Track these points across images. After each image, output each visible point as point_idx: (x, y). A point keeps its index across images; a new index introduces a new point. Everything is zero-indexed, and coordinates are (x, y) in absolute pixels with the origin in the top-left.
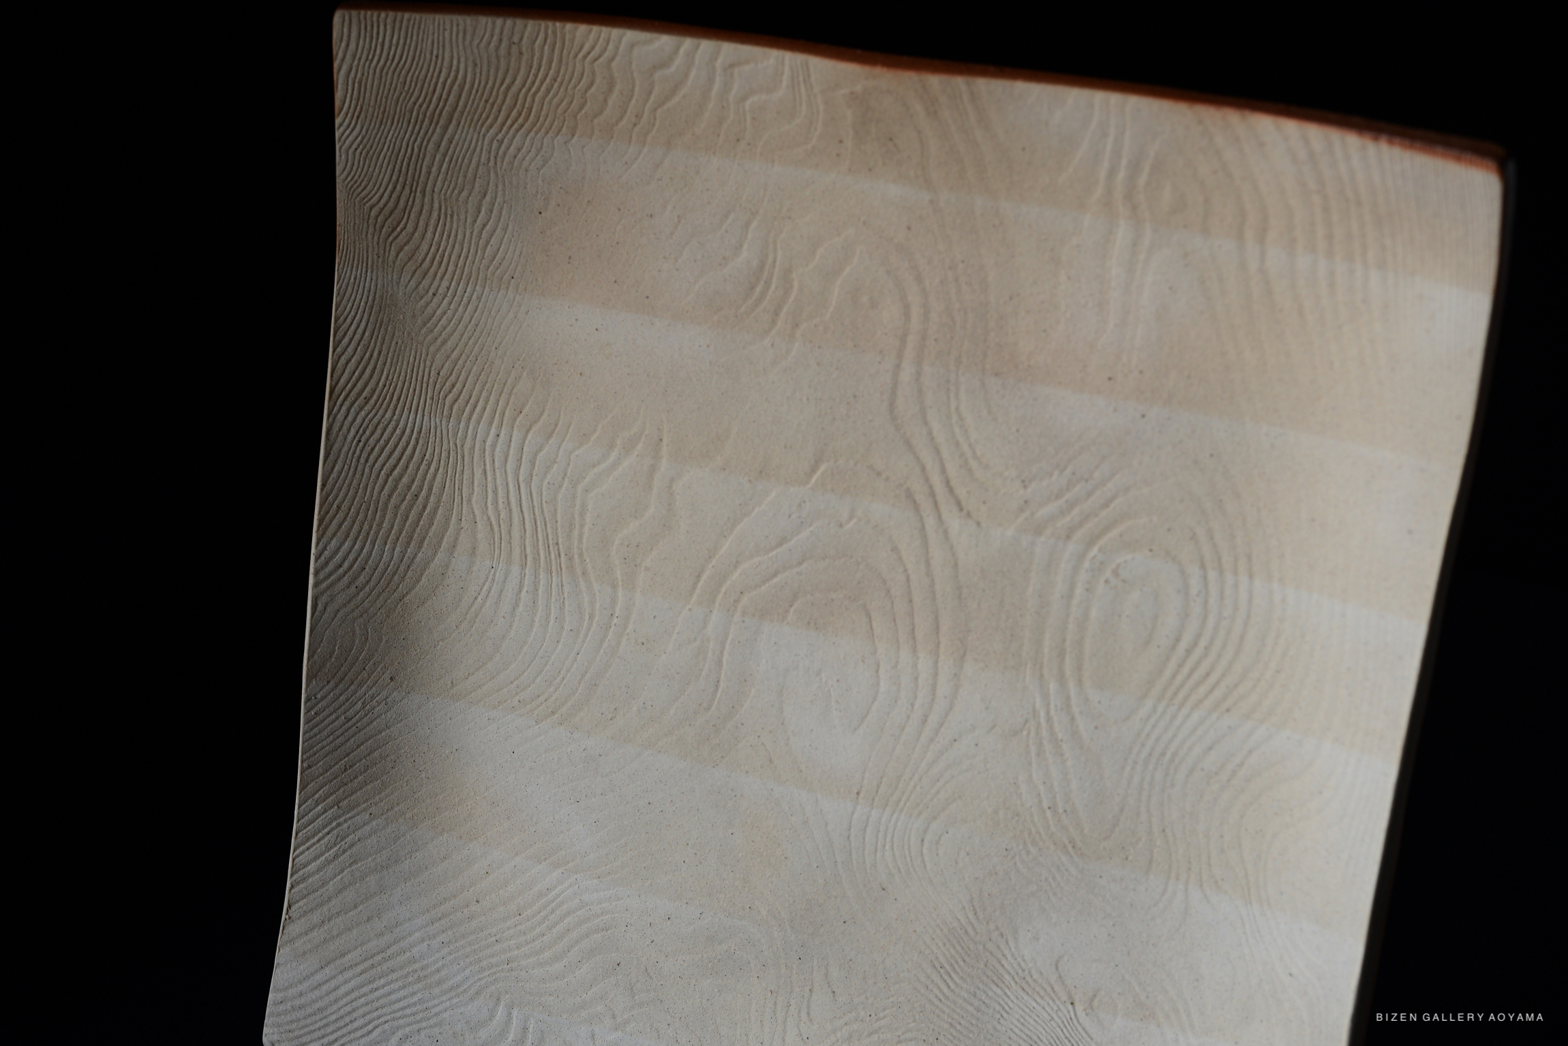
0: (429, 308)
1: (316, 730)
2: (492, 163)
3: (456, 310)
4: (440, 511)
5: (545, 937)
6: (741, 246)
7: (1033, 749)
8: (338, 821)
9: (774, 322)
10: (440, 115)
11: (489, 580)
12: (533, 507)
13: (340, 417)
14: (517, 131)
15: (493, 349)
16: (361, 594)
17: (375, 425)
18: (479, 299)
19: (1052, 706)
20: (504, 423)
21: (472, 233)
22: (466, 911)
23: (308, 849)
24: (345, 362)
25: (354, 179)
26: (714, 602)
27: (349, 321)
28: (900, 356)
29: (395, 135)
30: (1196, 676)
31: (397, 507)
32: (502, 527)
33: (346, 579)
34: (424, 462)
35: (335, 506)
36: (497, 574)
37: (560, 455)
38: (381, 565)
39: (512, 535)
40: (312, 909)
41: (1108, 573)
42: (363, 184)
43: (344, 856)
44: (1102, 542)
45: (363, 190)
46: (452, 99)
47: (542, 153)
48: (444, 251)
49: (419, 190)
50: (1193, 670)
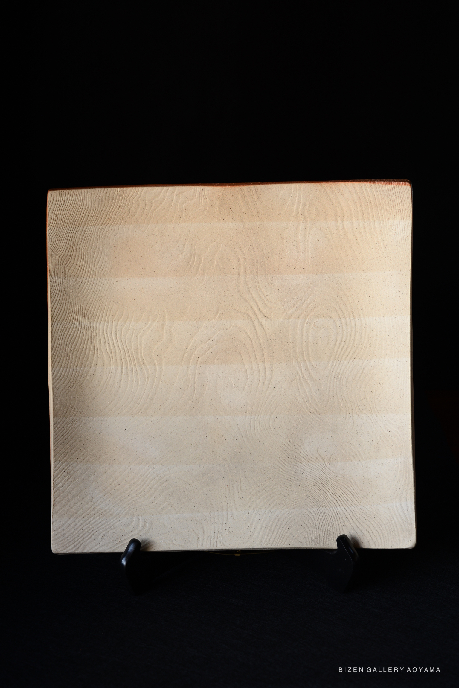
0: (80, 287)
1: (57, 435)
2: (98, 237)
3: (89, 287)
4: (90, 354)
5: (145, 490)
6: (183, 250)
7: (299, 384)
8: (67, 467)
9: (197, 271)
10: (82, 223)
11: (110, 373)
12: (123, 346)
13: (55, 326)
14: (107, 225)
15: (103, 297)
16: (68, 385)
17: (66, 328)
18: (97, 282)
19: (302, 370)
20: (109, 320)
21: (92, 261)
22: (115, 489)
23: (58, 478)
24: (55, 308)
25: (54, 247)
26: (189, 363)
27: (55, 294)
28: (239, 274)
29: (67, 231)
30: (343, 351)
31: (76, 354)
32: (113, 354)
33: (62, 381)
34: (84, 338)
35: (56, 356)
36: (113, 370)
37: (130, 327)
38: (73, 374)
39: (117, 356)
40: (62, 499)
41: (312, 326)
42: (57, 249)
43: (71, 478)
44: (309, 317)
45: (57, 251)
46: (86, 217)
47: (115, 231)
48: (84, 268)
49: (75, 249)
50: (342, 349)
